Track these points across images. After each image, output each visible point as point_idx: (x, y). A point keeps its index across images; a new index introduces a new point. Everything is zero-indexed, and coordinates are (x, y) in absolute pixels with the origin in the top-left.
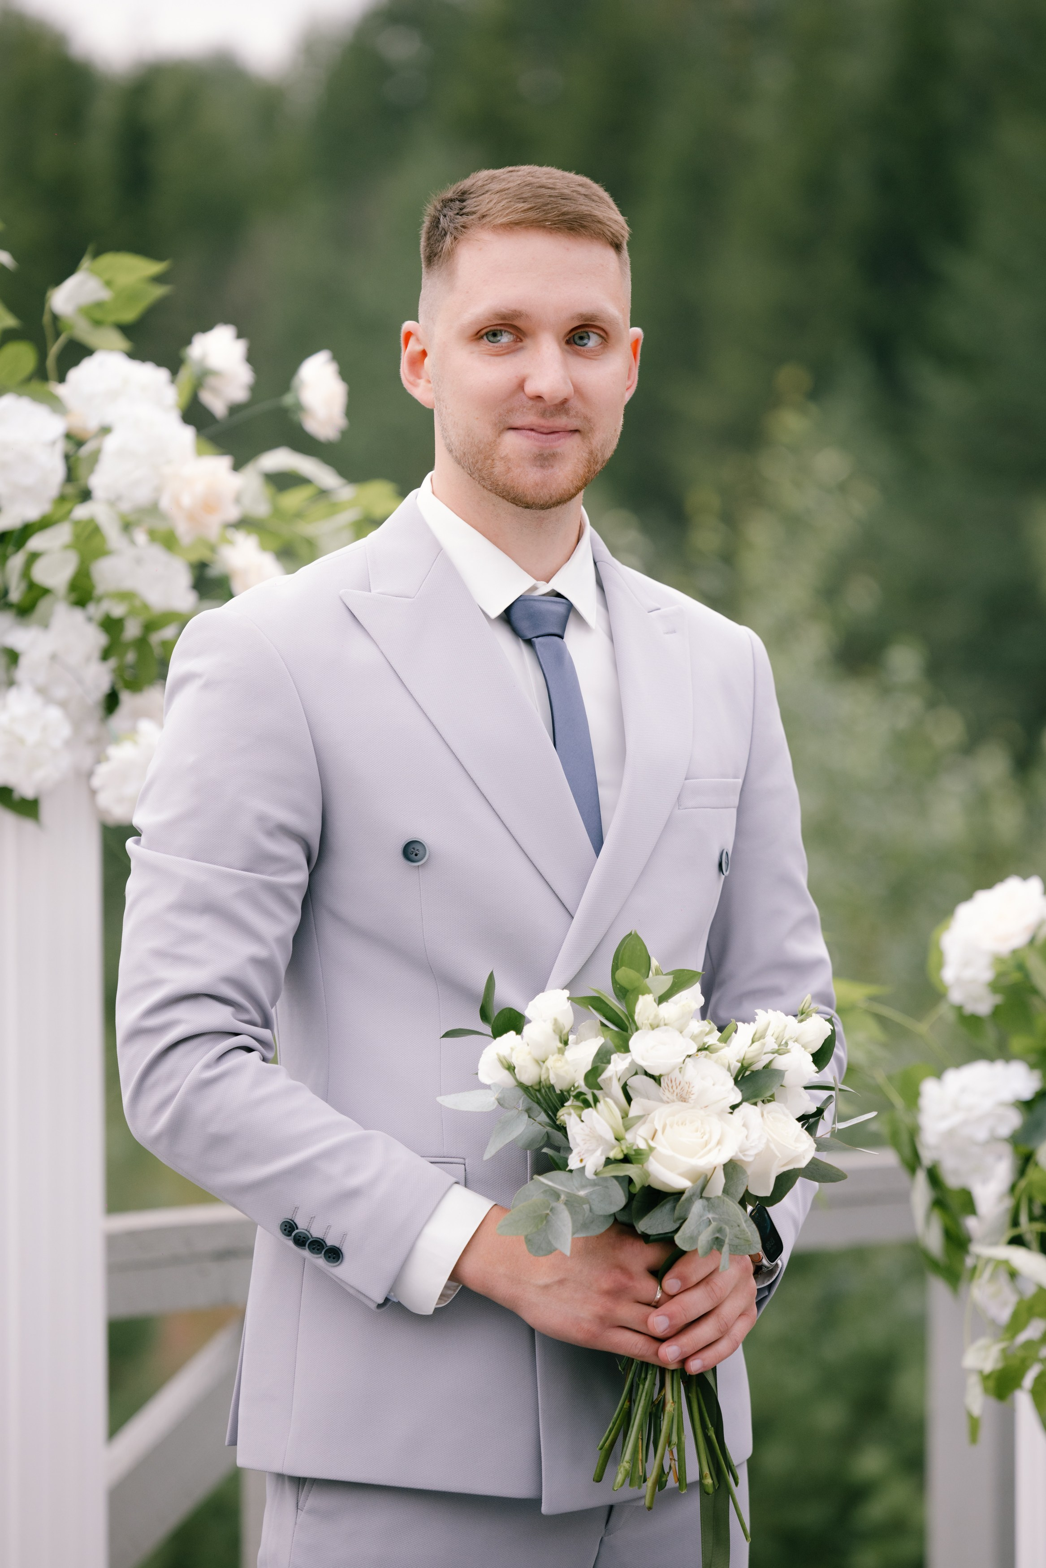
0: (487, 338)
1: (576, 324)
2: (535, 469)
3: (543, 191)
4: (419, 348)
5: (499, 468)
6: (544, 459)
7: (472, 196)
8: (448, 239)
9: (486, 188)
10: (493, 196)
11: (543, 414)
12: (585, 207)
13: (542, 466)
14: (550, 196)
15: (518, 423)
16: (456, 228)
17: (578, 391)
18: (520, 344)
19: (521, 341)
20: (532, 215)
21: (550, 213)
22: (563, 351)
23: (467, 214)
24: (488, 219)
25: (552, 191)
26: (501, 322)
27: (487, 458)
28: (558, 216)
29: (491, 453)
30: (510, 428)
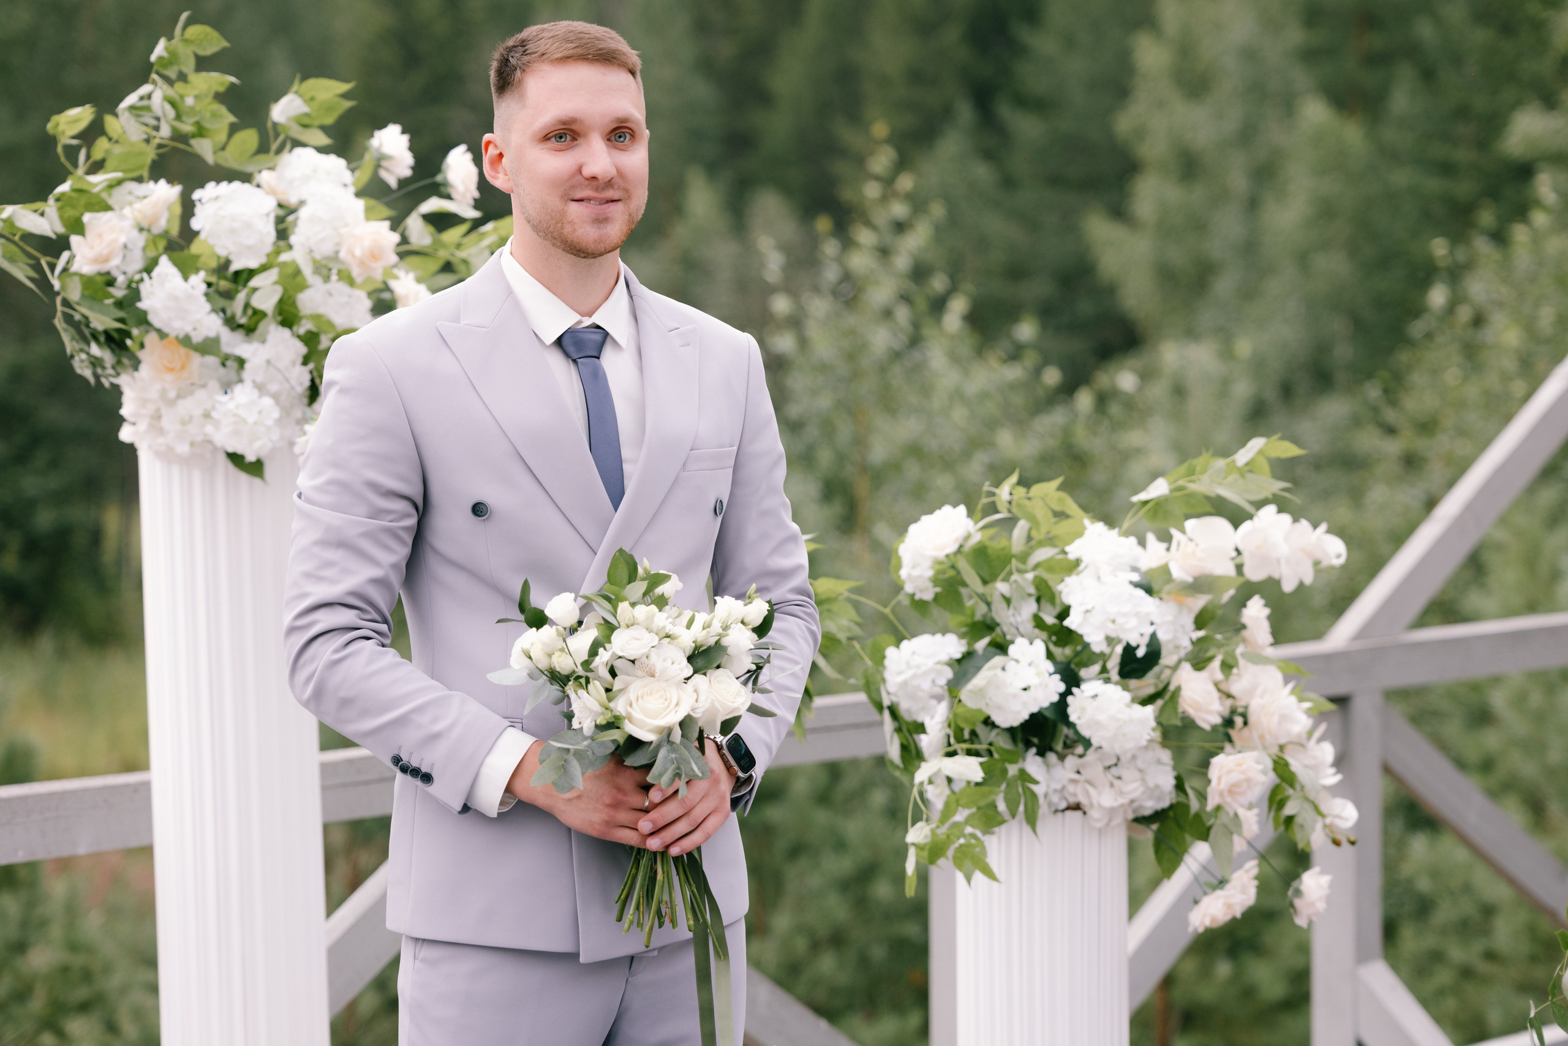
1: (615, 125)
2: (592, 227)
3: (583, 35)
4: (497, 152)
5: (567, 229)
6: (599, 221)
7: (530, 42)
9: (541, 36)
10: (548, 40)
11: (596, 189)
12: (613, 45)
13: (599, 227)
14: (590, 38)
15: (579, 196)
16: (523, 64)
17: (620, 172)
18: (576, 142)
19: (578, 141)
20: (579, 51)
21: (590, 49)
22: (607, 146)
23: (529, 54)
24: (547, 56)
25: (590, 34)
26: (563, 127)
27: (557, 223)
28: (597, 51)
29: (562, 220)
30: (573, 200)
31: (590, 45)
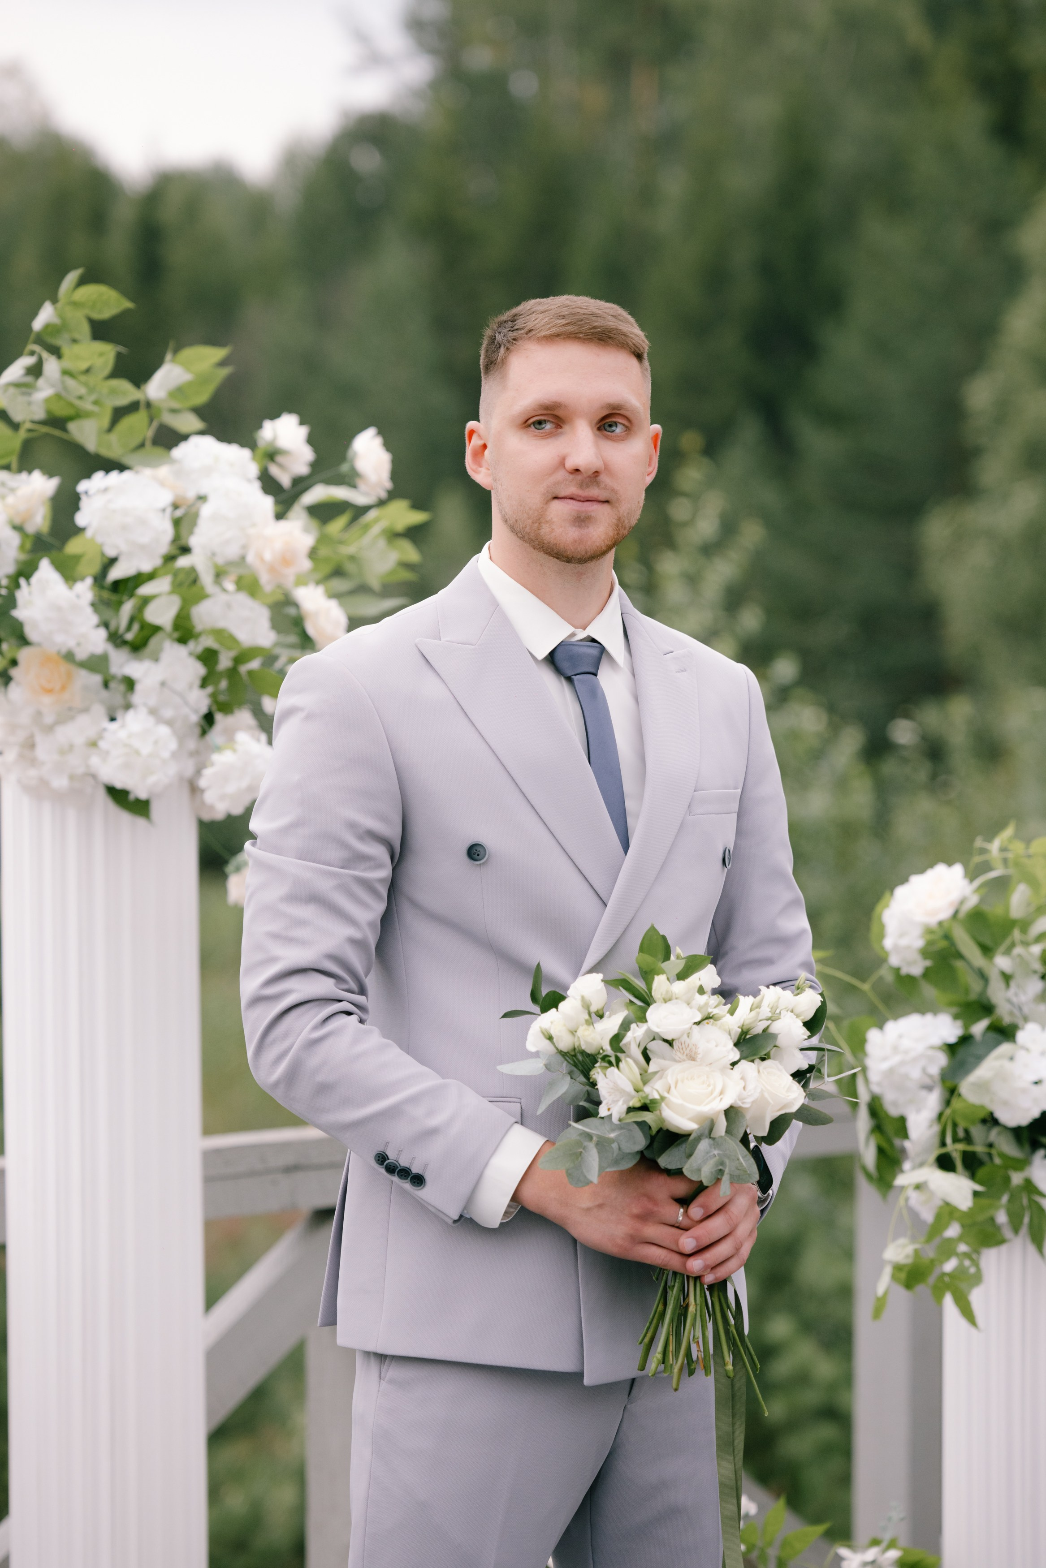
0: (534, 426)
1: (606, 414)
2: (574, 528)
3: (579, 310)
4: (480, 441)
5: (545, 530)
6: (581, 521)
7: (521, 316)
8: (502, 350)
9: (533, 310)
10: (538, 316)
11: (581, 486)
12: (612, 323)
13: (580, 527)
14: (584, 314)
15: (562, 494)
16: (508, 341)
17: (606, 465)
18: (560, 430)
19: (561, 427)
20: (570, 328)
21: (583, 327)
22: (595, 435)
23: (517, 330)
24: (533, 333)
25: (586, 311)
26: (545, 412)
27: (533, 523)
28: (590, 329)
29: (540, 519)
30: (556, 498)
31: (583, 322)
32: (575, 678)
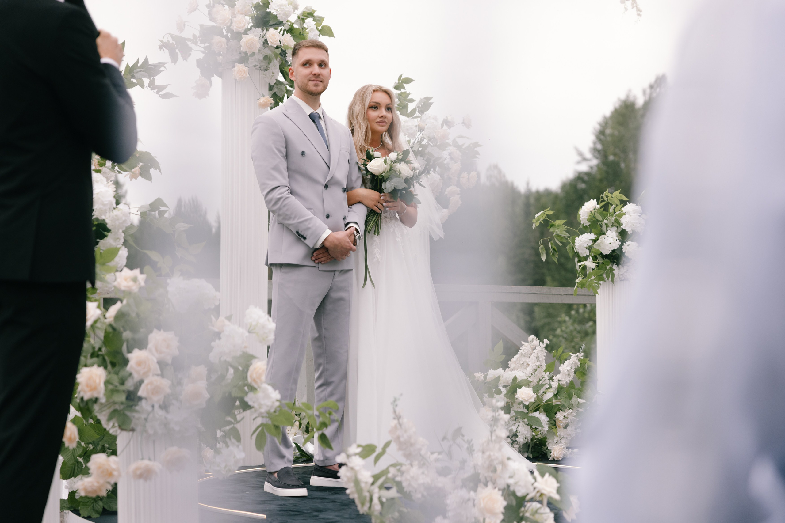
0: (304, 65)
1: (321, 62)
2: (315, 87)
4: (292, 71)
6: (316, 85)
8: (297, 50)
10: (304, 42)
11: (316, 78)
15: (312, 80)
17: (322, 75)
19: (311, 65)
21: (315, 44)
22: (318, 67)
23: (300, 46)
24: (304, 46)
26: (307, 62)
27: (305, 86)
28: (317, 45)
29: (307, 85)
30: (310, 81)
32: (315, 120)
